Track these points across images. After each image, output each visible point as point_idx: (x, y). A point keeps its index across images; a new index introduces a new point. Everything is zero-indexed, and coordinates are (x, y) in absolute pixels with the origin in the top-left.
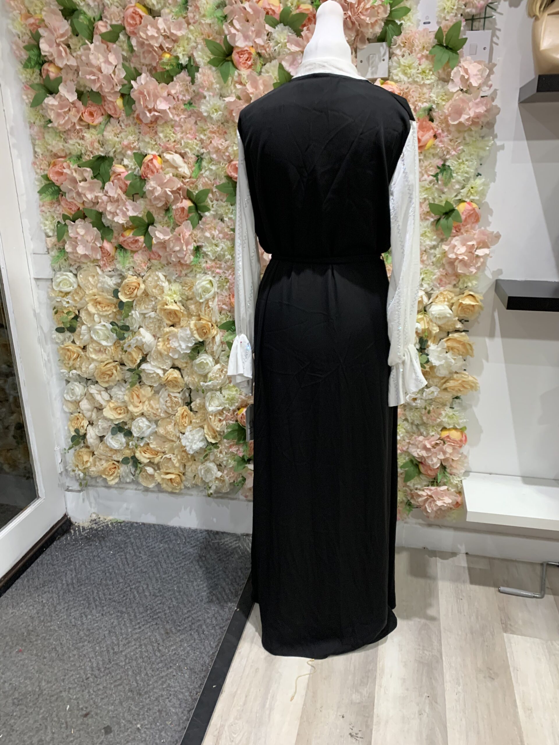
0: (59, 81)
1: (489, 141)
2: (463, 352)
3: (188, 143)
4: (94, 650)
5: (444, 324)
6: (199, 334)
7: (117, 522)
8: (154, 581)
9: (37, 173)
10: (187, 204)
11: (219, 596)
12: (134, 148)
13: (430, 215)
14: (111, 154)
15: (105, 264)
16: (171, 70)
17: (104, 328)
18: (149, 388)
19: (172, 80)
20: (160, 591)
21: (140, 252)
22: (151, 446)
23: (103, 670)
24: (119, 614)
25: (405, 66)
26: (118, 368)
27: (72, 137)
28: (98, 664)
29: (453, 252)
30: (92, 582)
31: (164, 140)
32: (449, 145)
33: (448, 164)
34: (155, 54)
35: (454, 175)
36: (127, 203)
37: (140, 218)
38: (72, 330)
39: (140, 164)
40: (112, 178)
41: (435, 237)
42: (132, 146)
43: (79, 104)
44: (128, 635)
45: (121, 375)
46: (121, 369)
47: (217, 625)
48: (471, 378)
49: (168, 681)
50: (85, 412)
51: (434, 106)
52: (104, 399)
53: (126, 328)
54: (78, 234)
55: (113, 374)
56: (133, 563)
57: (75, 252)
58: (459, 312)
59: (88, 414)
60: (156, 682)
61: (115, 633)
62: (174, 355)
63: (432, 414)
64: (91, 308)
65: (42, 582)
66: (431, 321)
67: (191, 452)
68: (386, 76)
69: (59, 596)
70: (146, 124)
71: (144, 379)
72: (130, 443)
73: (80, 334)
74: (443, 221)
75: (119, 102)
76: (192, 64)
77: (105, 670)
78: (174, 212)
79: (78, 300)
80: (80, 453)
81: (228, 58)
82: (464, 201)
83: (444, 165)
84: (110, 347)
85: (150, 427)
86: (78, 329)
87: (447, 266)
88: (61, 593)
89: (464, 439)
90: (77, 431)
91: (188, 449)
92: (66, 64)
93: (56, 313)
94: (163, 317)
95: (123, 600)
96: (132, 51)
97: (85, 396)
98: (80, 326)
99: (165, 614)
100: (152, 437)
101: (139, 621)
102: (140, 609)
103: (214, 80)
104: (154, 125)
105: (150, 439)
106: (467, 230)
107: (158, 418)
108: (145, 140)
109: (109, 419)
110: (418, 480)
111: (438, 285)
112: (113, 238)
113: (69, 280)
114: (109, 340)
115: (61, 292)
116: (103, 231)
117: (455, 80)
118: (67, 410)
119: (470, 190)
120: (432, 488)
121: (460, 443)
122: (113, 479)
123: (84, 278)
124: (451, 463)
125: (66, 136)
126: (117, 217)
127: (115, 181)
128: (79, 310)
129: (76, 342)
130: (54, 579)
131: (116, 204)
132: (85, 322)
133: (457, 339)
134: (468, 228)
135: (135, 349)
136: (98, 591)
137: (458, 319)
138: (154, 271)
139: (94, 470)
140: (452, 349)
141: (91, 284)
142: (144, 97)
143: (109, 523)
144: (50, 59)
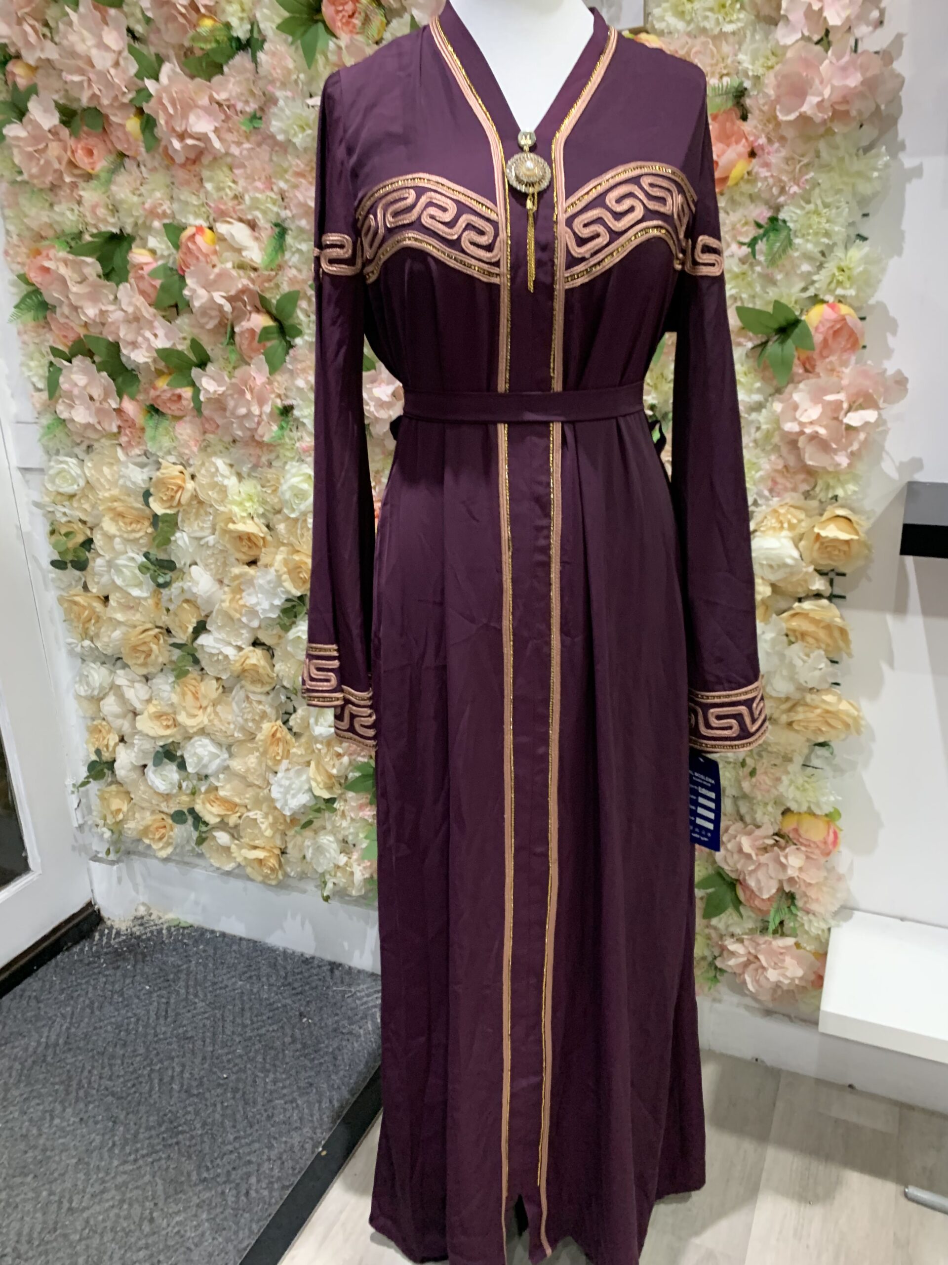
0: (33, 90)
1: (878, 156)
2: (828, 645)
3: (257, 199)
4: (37, 1197)
5: (784, 580)
6: (293, 581)
7: (178, 927)
9: (12, 271)
10: (260, 321)
12: (164, 214)
13: (745, 336)
14: (129, 230)
15: (129, 442)
16: (213, 50)
17: (132, 564)
18: (214, 682)
19: (221, 72)
20: (201, 1084)
21: (187, 419)
22: (222, 793)
24: (110, 1124)
26: (161, 641)
27: (63, 199)
28: (32, 1229)
29: (795, 419)
30: (90, 1047)
31: (215, 196)
32: (782, 171)
33: (781, 215)
34: (181, 20)
35: (797, 241)
36: (156, 324)
37: (180, 353)
38: (81, 565)
39: (177, 246)
40: (131, 275)
41: (758, 385)
42: (160, 211)
43: (65, 132)
44: (108, 1174)
45: (167, 654)
46: (165, 641)
48: (844, 706)
50: (110, 719)
51: (748, 84)
52: (137, 699)
53: (168, 566)
54: (76, 385)
55: (151, 650)
56: (177, 1014)
57: (72, 420)
58: (815, 555)
59: (118, 722)
61: (88, 1164)
62: (250, 621)
63: (760, 777)
64: (108, 526)
67: (288, 813)
68: (640, 23)
70: (183, 166)
71: (204, 664)
72: (184, 785)
73: (94, 574)
74: (773, 347)
75: (133, 125)
76: (256, 35)
78: (237, 339)
79: (89, 510)
80: (107, 796)
81: (316, 16)
82: (822, 302)
83: (774, 219)
84: (145, 599)
85: (218, 756)
86: (91, 564)
87: (784, 450)
89: (831, 837)
90: (98, 752)
91: (278, 805)
92: (39, 58)
93: (53, 532)
94: (228, 546)
95: (129, 1095)
96: (148, 20)
97: (111, 689)
98: (94, 560)
99: (192, 1137)
100: (221, 776)
101: (139, 1145)
102: (151, 1119)
103: (291, 65)
104: (196, 168)
105: (218, 779)
106: (829, 367)
107: (231, 740)
108: (182, 197)
109: (147, 735)
110: (735, 917)
111: (766, 493)
112: (139, 392)
113: (69, 473)
114: (145, 587)
115: (59, 494)
116: (120, 380)
117: (790, 17)
118: (81, 714)
119: (834, 275)
120: (761, 939)
121: (822, 846)
122: (162, 848)
123: (97, 468)
124: (803, 888)
125: (50, 197)
126: (137, 351)
127: (132, 281)
128: (91, 529)
129: (90, 587)
130: (29, 1031)
131: (135, 325)
132: (101, 552)
133: (811, 615)
134: (831, 362)
135: (185, 605)
136: (93, 1067)
137: (816, 570)
138: (210, 456)
139: (132, 827)
140: (803, 635)
141: (108, 481)
142: (165, 109)
143: (165, 927)
144: (12, 50)
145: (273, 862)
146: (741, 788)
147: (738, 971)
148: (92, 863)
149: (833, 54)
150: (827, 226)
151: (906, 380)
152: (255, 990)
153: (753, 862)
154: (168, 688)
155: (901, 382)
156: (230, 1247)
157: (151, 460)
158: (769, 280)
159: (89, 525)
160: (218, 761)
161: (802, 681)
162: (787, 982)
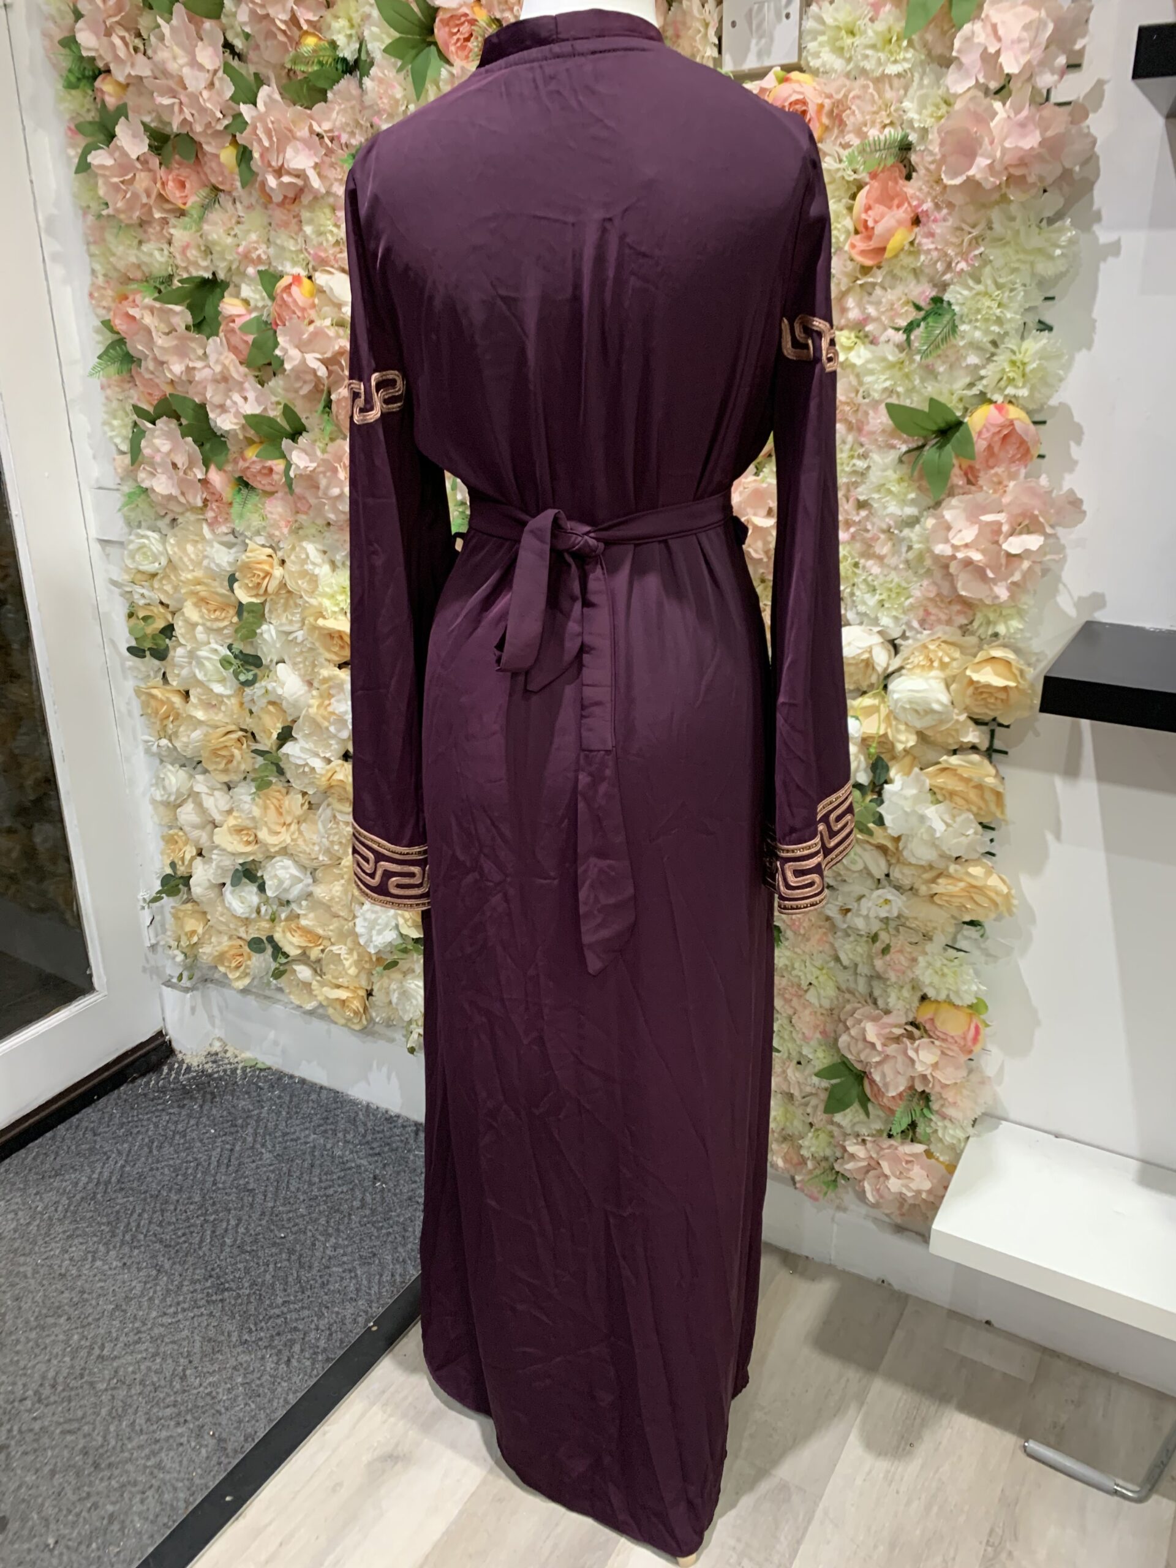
0: (122, 111)
1: (1061, 231)
2: (980, 808)
4: (67, 1342)
5: (931, 728)
7: (254, 1067)
8: (255, 1216)
9: (98, 316)
11: (365, 1282)
12: (259, 260)
13: (900, 438)
14: (221, 275)
15: (216, 517)
16: (315, 72)
17: (215, 657)
18: (300, 796)
19: (325, 100)
20: (256, 1241)
21: (279, 495)
23: (60, 1388)
24: (154, 1273)
25: (839, 28)
26: (245, 746)
27: (152, 237)
28: (59, 1372)
29: (947, 541)
30: (143, 1188)
31: (315, 242)
32: (948, 243)
33: (946, 297)
34: (281, 38)
35: (963, 328)
36: (247, 385)
37: (271, 421)
38: (161, 654)
39: (272, 297)
40: (221, 328)
42: (254, 256)
43: (155, 161)
44: (144, 1324)
45: (250, 761)
46: (248, 746)
47: (325, 1350)
48: (993, 881)
49: (163, 1455)
50: (187, 829)
51: (913, 137)
52: (216, 807)
53: (253, 661)
54: (159, 451)
55: (233, 756)
56: (241, 1164)
57: (153, 491)
58: (968, 701)
59: (196, 834)
60: (141, 1447)
61: (125, 1311)
62: (339, 731)
63: (894, 955)
64: (191, 612)
65: (57, 1167)
66: (896, 718)
67: (373, 951)
68: (793, 59)
69: (69, 1206)
70: (281, 204)
71: (289, 775)
72: (263, 909)
73: (174, 665)
75: (228, 156)
76: (363, 57)
77: (64, 1390)
78: (334, 406)
79: (171, 592)
80: (181, 914)
81: (430, 39)
82: (991, 402)
83: (937, 301)
84: (229, 697)
85: (301, 881)
86: (171, 653)
87: (938, 574)
88: (78, 1197)
89: (972, 1031)
90: (173, 865)
91: (362, 941)
92: (129, 75)
93: (131, 615)
94: (317, 644)
95: (178, 1243)
96: (247, 36)
97: (189, 796)
98: (175, 648)
99: (239, 1296)
100: (304, 903)
101: (181, 1298)
102: (198, 1271)
103: (399, 93)
104: (295, 208)
105: (300, 906)
106: (995, 479)
107: (315, 864)
108: (279, 242)
109: (224, 850)
110: (863, 1116)
111: (915, 624)
112: (227, 461)
113: (151, 550)
114: (228, 684)
115: (139, 572)
116: (207, 446)
117: (964, 60)
118: (156, 819)
119: (1003, 370)
120: (886, 1143)
121: (962, 1043)
122: (239, 978)
123: (180, 545)
124: (938, 1088)
125: (141, 235)
126: (224, 416)
127: (222, 334)
128: (173, 613)
129: (169, 679)
130: (82, 1166)
131: (223, 385)
132: (182, 641)
133: (959, 771)
134: (996, 474)
135: (271, 708)
136: (144, 1210)
137: (971, 718)
138: (301, 539)
139: (207, 951)
140: (952, 794)
141: (191, 560)
142: (260, 141)
143: (240, 1066)
144: (101, 65)
145: (356, 1004)
146: (873, 966)
147: (859, 1177)
148: (164, 987)
149: (1011, 106)
150: (998, 311)
151: (1081, 501)
152: (329, 1146)
153: (880, 1053)
154: (248, 798)
155: (1075, 503)
156: (262, 1415)
157: (236, 539)
158: (930, 372)
159: (171, 609)
160: (300, 886)
161: (945, 848)
162: (909, 1194)
